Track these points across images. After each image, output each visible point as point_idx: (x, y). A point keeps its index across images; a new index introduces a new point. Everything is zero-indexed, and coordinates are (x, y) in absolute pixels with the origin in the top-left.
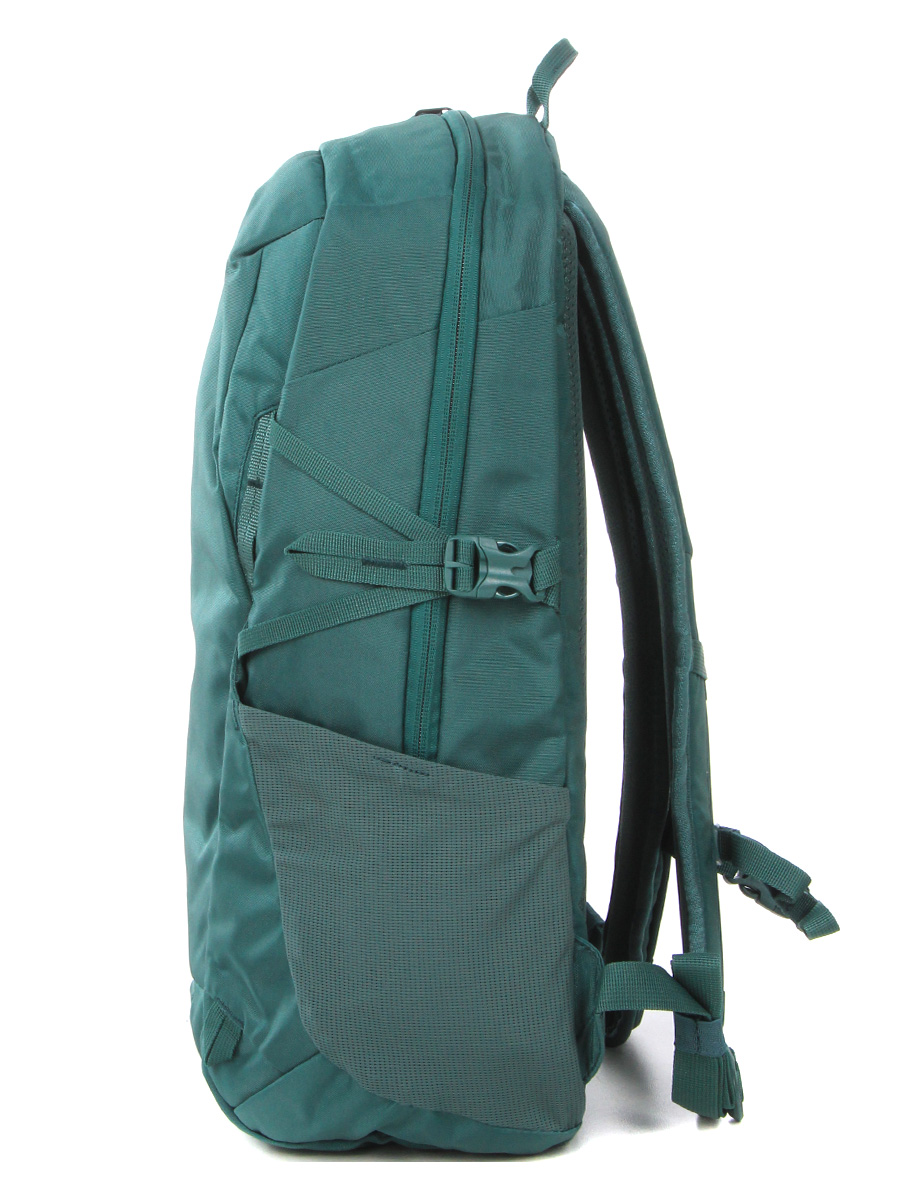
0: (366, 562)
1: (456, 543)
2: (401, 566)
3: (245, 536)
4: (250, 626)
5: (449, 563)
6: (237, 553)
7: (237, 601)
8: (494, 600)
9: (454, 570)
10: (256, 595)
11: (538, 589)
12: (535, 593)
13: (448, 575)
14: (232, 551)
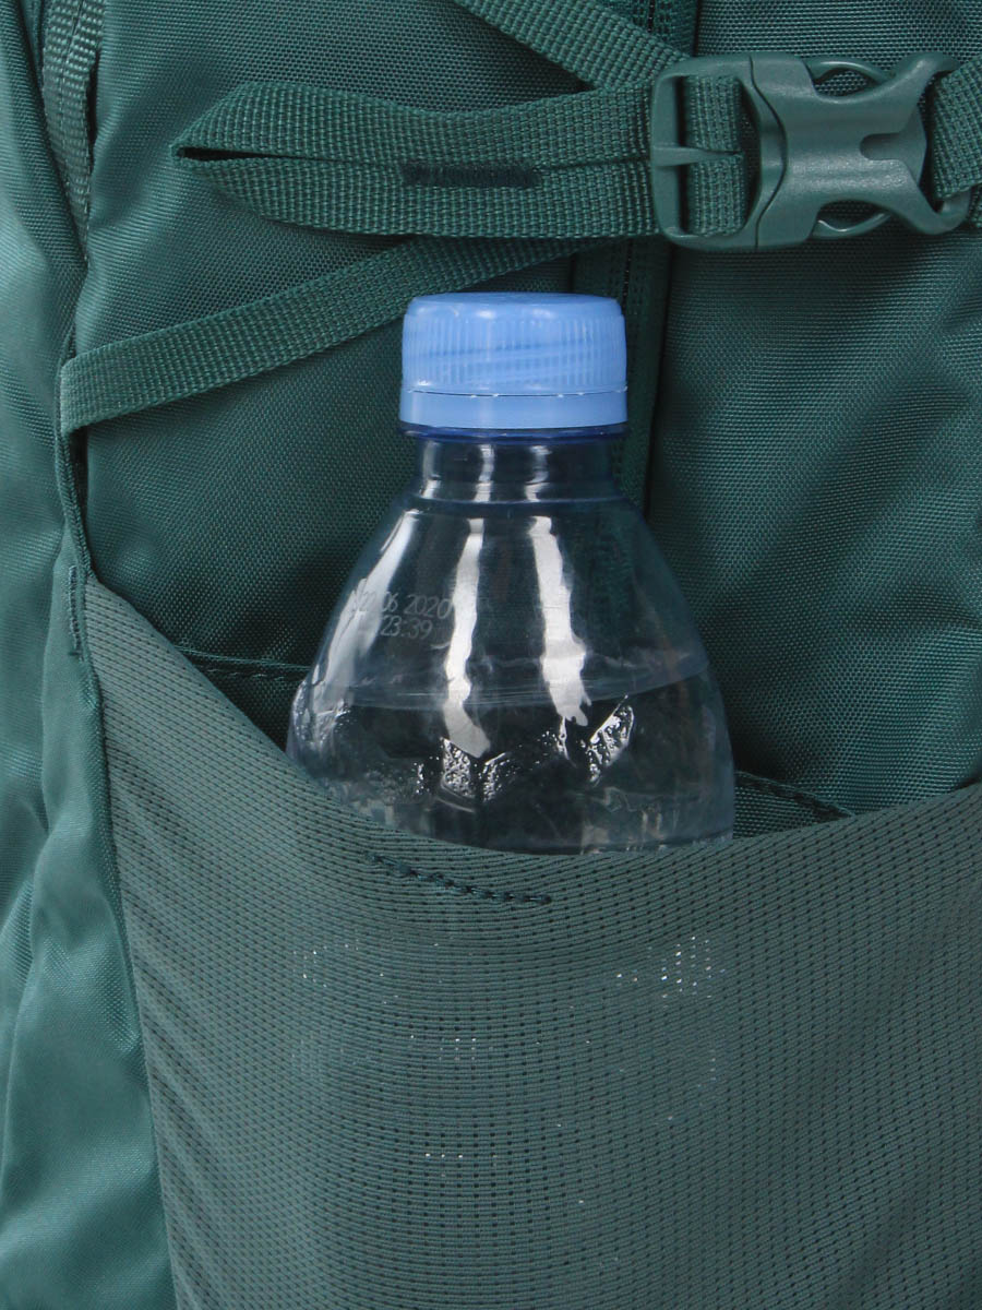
0: (416, 174)
1: (681, 86)
2: (523, 177)
3: (64, 67)
4: (83, 352)
5: (666, 152)
6: (42, 120)
7: (42, 265)
8: (815, 244)
9: (683, 173)
10: (98, 246)
11: (948, 191)
12: (936, 206)
13: (665, 190)
14: (29, 117)
